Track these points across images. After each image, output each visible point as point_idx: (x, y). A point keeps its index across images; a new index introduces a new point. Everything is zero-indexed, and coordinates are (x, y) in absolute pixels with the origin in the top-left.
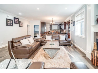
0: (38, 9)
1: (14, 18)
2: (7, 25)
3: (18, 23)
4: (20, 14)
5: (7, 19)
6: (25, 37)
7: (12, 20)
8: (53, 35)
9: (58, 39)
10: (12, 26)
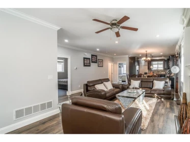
0: (117, 42)
1: (92, 55)
2: (85, 66)
3: (96, 62)
4: (98, 50)
5: (84, 58)
6: (101, 81)
7: (90, 59)
8: (143, 80)
9: (151, 87)
10: (90, 66)
